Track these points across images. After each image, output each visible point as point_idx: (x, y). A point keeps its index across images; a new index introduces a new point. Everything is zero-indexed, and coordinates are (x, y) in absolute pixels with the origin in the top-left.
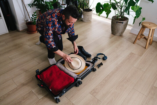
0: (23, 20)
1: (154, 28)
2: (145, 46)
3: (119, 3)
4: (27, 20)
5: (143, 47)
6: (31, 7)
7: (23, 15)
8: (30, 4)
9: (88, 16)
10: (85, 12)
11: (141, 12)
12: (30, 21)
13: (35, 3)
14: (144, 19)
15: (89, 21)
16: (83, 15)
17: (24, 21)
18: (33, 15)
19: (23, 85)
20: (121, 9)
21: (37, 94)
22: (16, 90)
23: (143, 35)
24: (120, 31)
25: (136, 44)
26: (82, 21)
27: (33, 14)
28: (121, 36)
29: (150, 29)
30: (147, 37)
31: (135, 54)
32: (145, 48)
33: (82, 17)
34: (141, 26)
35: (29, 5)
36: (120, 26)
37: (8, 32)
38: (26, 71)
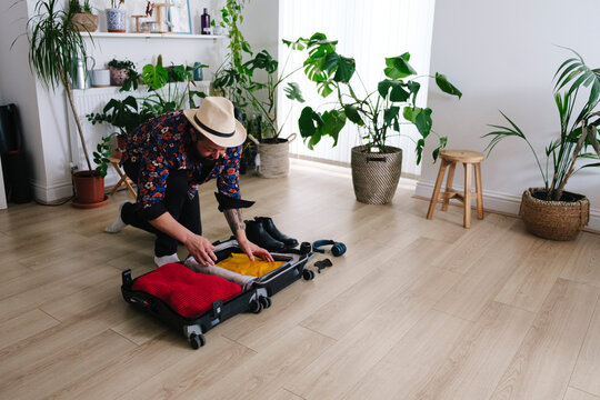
0: (60, 168)
1: (476, 160)
2: (462, 223)
3: (365, 102)
4: (76, 168)
5: (457, 224)
6: (94, 123)
7: (64, 150)
8: (92, 115)
9: (276, 157)
10: (266, 146)
11: (430, 122)
12: (86, 168)
13: (107, 113)
14: (444, 140)
15: (281, 174)
16: (258, 155)
17: (63, 172)
18: (99, 147)
19: (81, 318)
20: (375, 121)
21: (129, 336)
22: (58, 331)
23: (453, 191)
24: (382, 187)
25: (434, 220)
26: (257, 175)
27: (101, 142)
28: (386, 202)
29: (465, 165)
30: (463, 194)
31: (433, 240)
32: (464, 226)
33: (258, 162)
34: (439, 160)
35: (90, 117)
36: (381, 172)
37: (5, 206)
38: (86, 288)
